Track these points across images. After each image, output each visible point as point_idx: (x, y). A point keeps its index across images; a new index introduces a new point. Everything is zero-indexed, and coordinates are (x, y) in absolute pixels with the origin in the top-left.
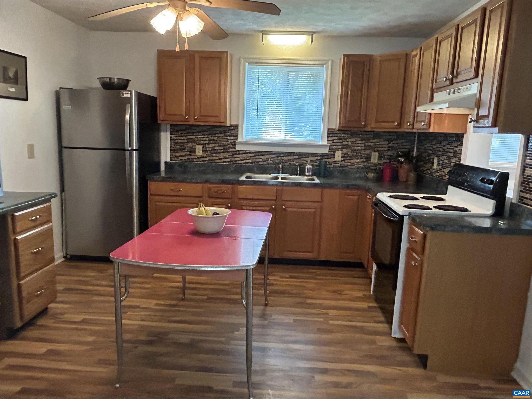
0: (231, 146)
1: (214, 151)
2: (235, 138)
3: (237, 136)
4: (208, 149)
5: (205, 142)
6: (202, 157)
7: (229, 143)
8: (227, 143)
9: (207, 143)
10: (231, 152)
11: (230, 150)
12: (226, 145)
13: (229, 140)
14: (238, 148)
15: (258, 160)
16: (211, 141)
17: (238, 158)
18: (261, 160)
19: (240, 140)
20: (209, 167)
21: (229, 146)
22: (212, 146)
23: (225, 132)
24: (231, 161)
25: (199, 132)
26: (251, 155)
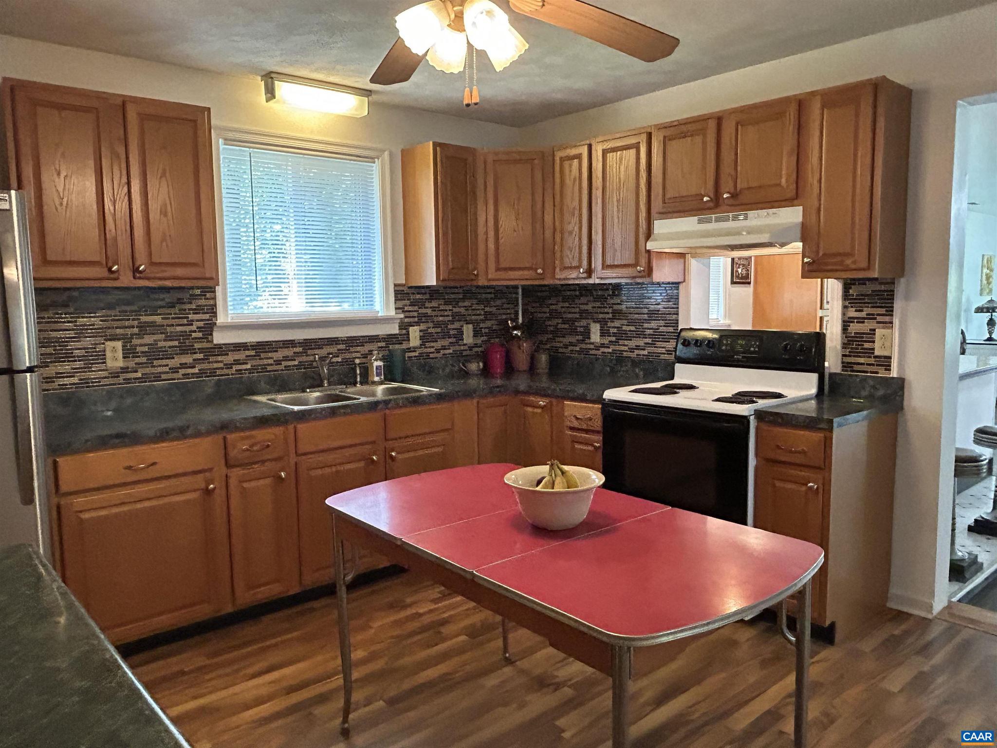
0: (200, 335)
1: (155, 354)
2: (207, 316)
3: (212, 311)
4: (139, 349)
5: (129, 331)
6: (125, 370)
7: (194, 328)
8: (188, 328)
9: (136, 334)
10: (201, 350)
11: (197, 346)
12: (186, 335)
13: (192, 321)
14: (219, 338)
15: (265, 362)
16: (144, 329)
17: (218, 363)
18: (270, 361)
19: (221, 320)
20: (147, 394)
21: (194, 335)
22: (148, 339)
23: (180, 301)
24: (202, 372)
25: (110, 307)
26: (248, 353)
